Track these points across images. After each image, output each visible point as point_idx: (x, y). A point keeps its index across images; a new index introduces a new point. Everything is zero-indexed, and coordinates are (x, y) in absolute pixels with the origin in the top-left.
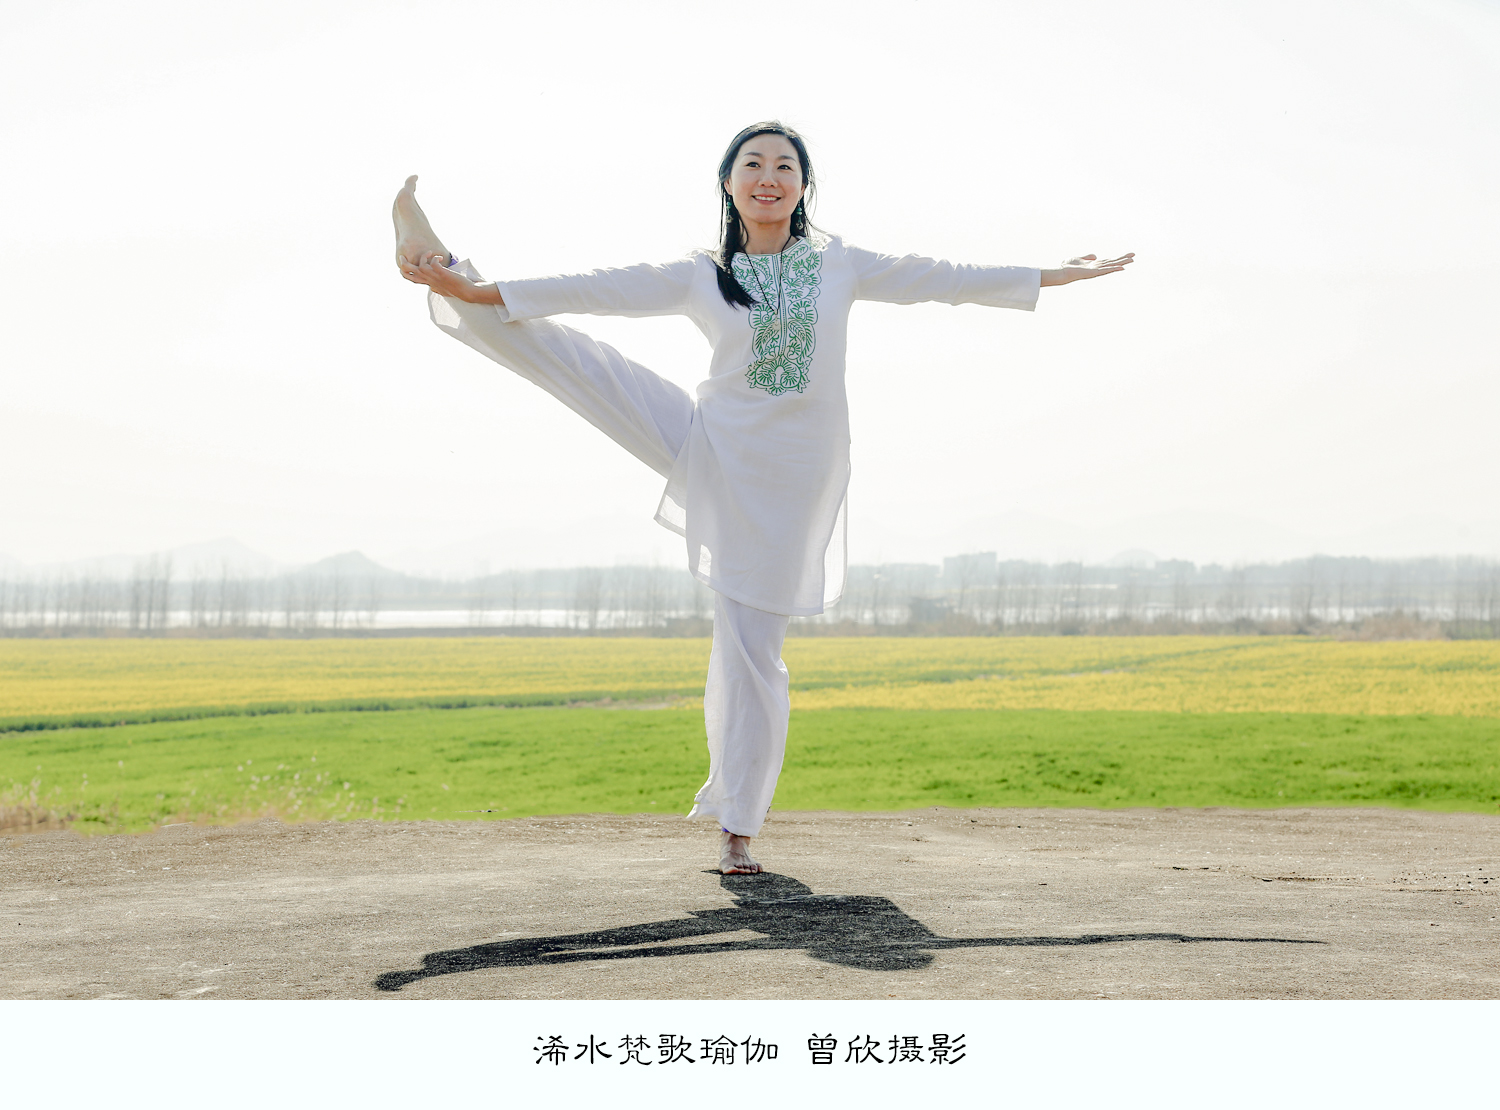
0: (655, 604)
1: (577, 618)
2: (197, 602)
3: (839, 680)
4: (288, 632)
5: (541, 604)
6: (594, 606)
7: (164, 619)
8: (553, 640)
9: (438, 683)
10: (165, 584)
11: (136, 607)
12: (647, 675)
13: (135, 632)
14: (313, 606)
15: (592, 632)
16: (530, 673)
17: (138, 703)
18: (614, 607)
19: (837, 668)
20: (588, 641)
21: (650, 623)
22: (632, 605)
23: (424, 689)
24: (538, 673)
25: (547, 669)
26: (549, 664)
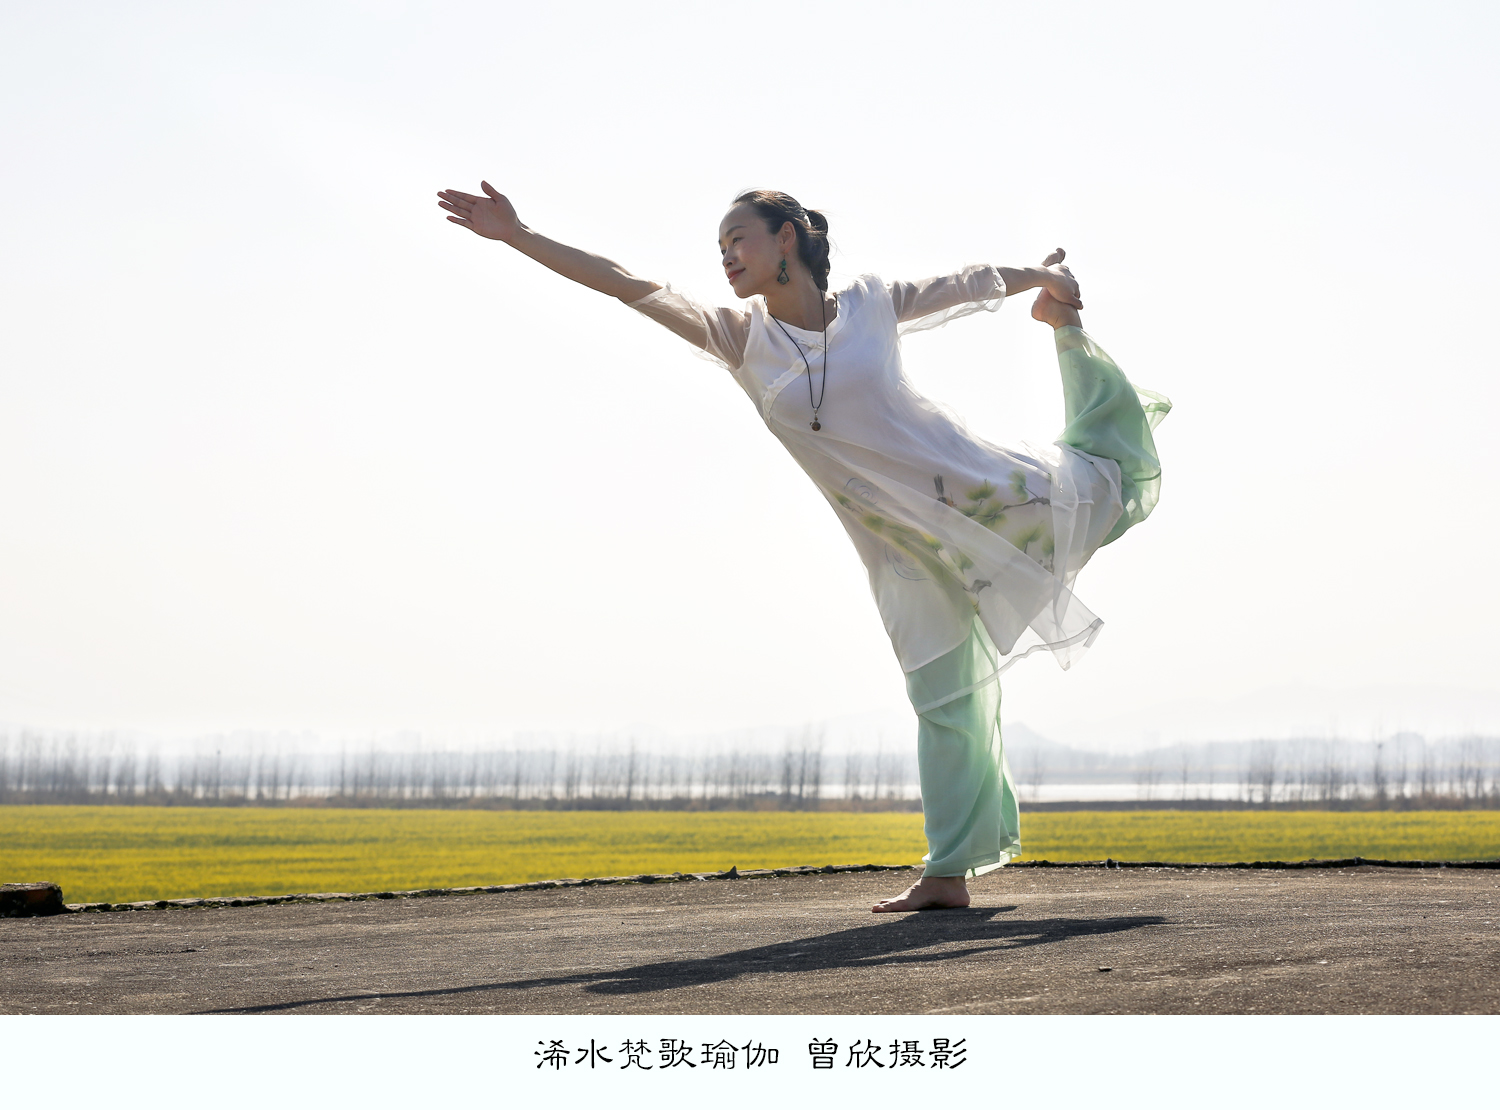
0: (1334, 779)
1: (1251, 791)
2: (851, 777)
5: (1212, 778)
6: (1268, 780)
7: (816, 792)
8: (1225, 814)
10: (818, 755)
11: (787, 780)
13: (786, 803)
15: (1266, 806)
16: (1201, 848)
18: (1289, 781)
20: (1263, 815)
21: (1328, 796)
22: (1310, 780)
24: (1209, 847)
25: (1218, 843)
26: (1221, 839)
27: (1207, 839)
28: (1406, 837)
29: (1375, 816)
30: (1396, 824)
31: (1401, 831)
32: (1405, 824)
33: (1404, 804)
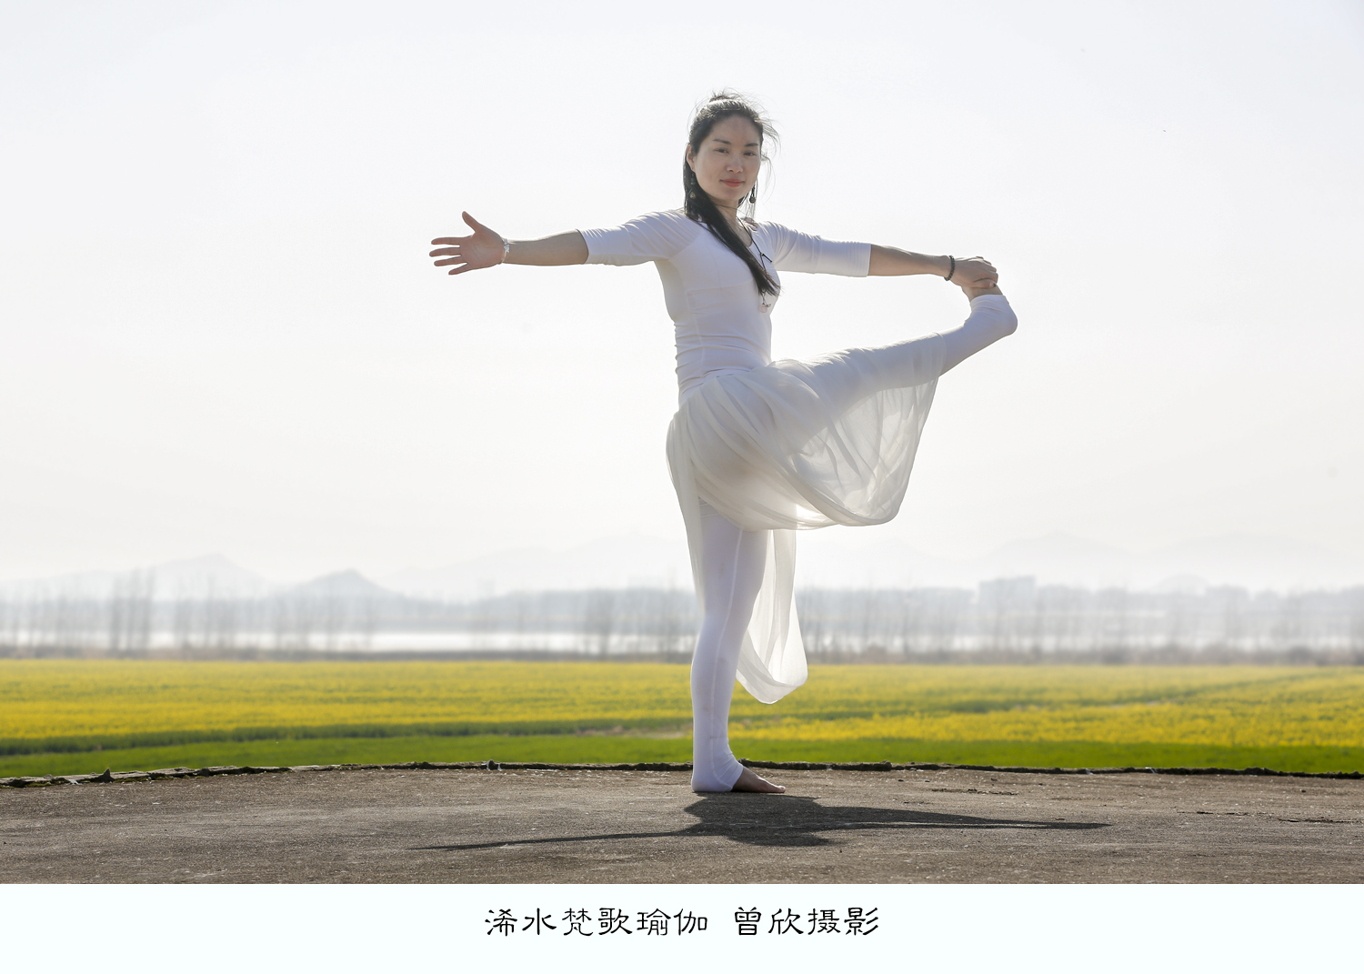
0: (672, 629)
1: (587, 643)
2: (182, 622)
3: (865, 709)
4: (278, 655)
5: (549, 627)
6: (605, 629)
7: (145, 641)
8: (561, 665)
9: (439, 710)
10: (147, 602)
11: (115, 627)
12: (661, 703)
13: (115, 653)
14: (306, 627)
15: (603, 657)
16: (537, 700)
17: (117, 727)
18: (626, 630)
19: (863, 697)
20: (598, 667)
21: (666, 649)
22: (648, 630)
23: (424, 715)
24: (545, 700)
25: (554, 695)
26: (557, 691)
27: (542, 691)
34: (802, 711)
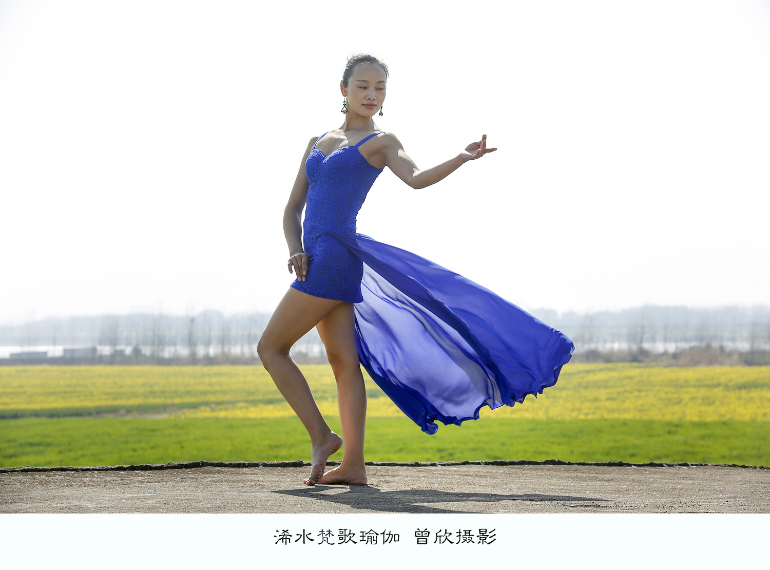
0: (160, 341)
6: (114, 342)
8: (83, 368)
12: (153, 394)
16: (66, 392)
21: (156, 354)
24: (72, 392)
25: (78, 389)
26: (80, 386)
27: (70, 386)
28: (210, 384)
29: (189, 369)
30: (204, 375)
31: (207, 380)
32: (210, 375)
33: (210, 361)
34: (251, 398)
